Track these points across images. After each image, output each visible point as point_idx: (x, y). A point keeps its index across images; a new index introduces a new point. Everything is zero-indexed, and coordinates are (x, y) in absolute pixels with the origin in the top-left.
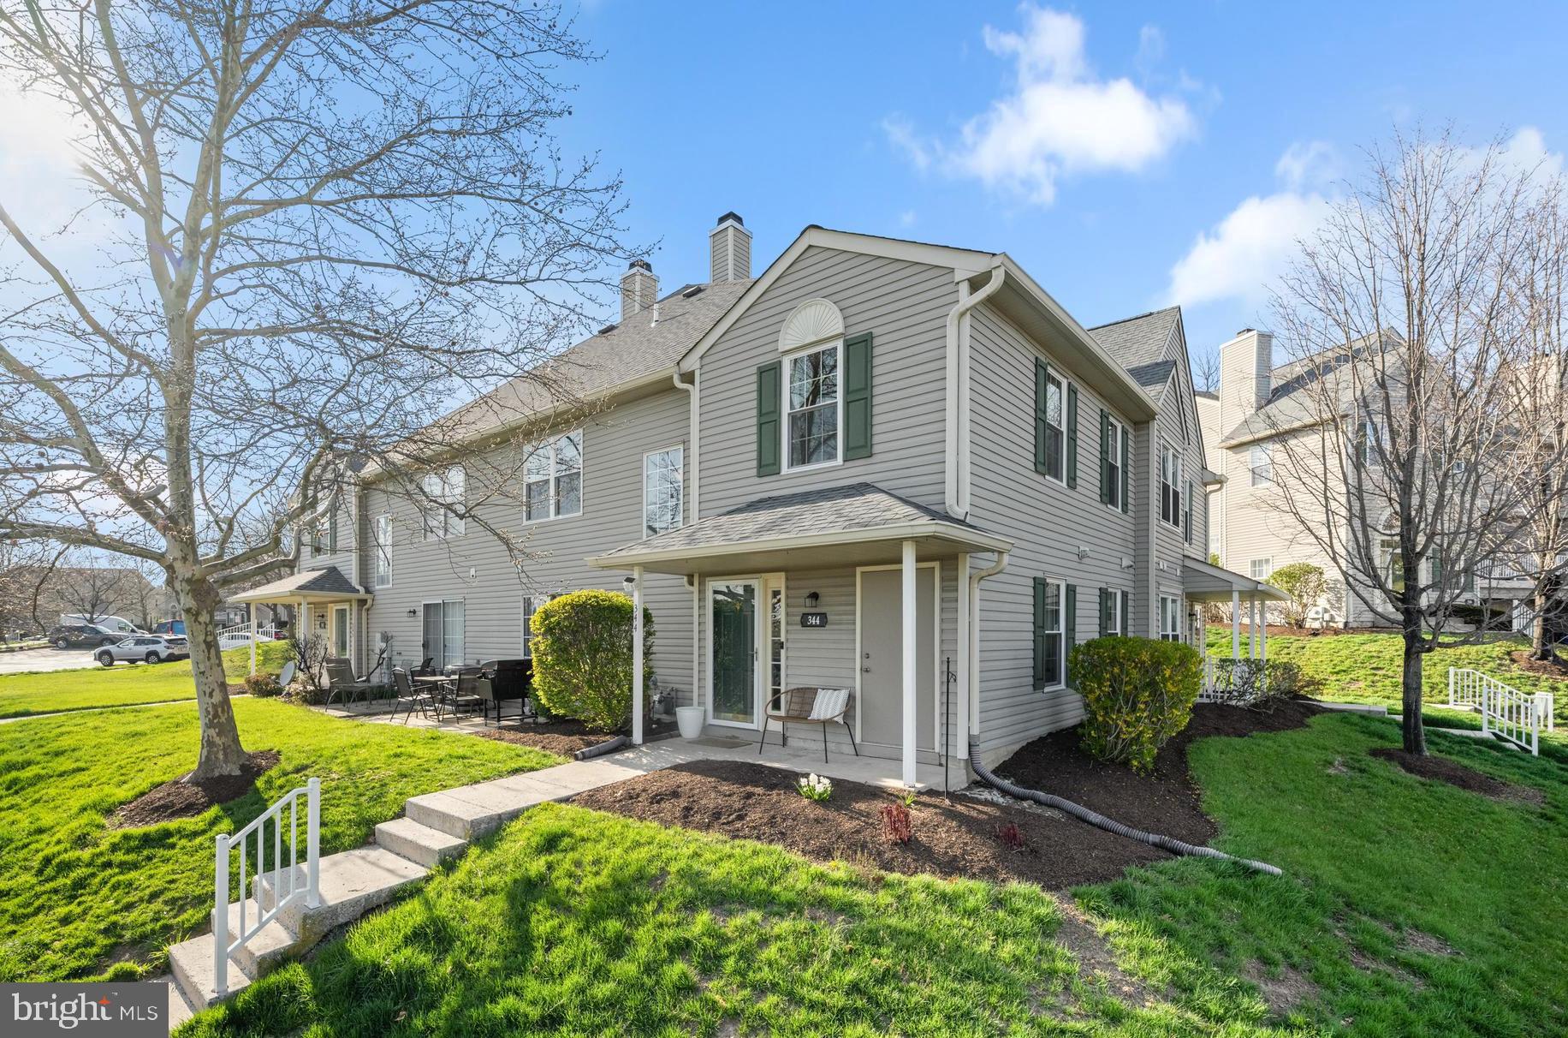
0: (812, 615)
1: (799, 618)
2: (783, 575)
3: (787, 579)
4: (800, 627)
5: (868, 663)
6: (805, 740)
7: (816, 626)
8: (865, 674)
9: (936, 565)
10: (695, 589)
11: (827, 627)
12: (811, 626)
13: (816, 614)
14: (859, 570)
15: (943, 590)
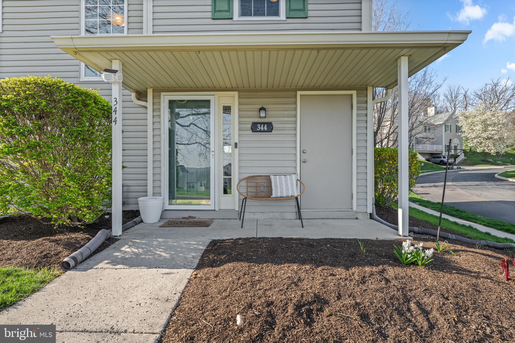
0: (261, 123)
1: (250, 126)
2: (236, 93)
3: (240, 97)
4: (251, 132)
5: (304, 156)
6: (254, 213)
7: (264, 131)
8: (302, 164)
9: (354, 93)
10: (149, 104)
11: (273, 132)
12: (260, 131)
13: (264, 124)
14: (299, 93)
15: (358, 109)
